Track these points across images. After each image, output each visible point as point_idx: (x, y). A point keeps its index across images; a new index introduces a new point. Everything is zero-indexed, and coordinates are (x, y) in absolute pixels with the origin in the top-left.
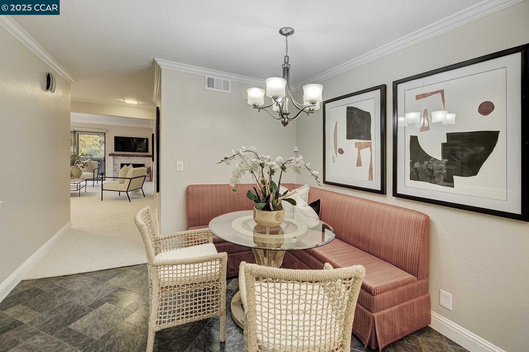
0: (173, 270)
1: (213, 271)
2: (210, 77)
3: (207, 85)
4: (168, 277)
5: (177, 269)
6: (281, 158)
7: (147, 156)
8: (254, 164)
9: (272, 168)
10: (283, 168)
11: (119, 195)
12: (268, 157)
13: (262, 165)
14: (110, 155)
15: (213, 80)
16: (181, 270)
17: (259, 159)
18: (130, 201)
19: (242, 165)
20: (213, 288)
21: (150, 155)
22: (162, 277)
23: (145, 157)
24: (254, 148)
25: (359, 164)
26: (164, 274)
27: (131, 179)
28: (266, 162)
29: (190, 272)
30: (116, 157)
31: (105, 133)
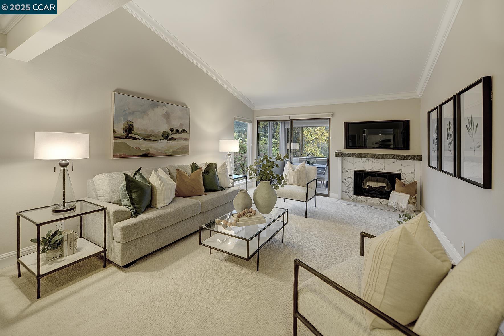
7: (408, 157)
14: (337, 155)
30: (346, 158)
31: (330, 119)
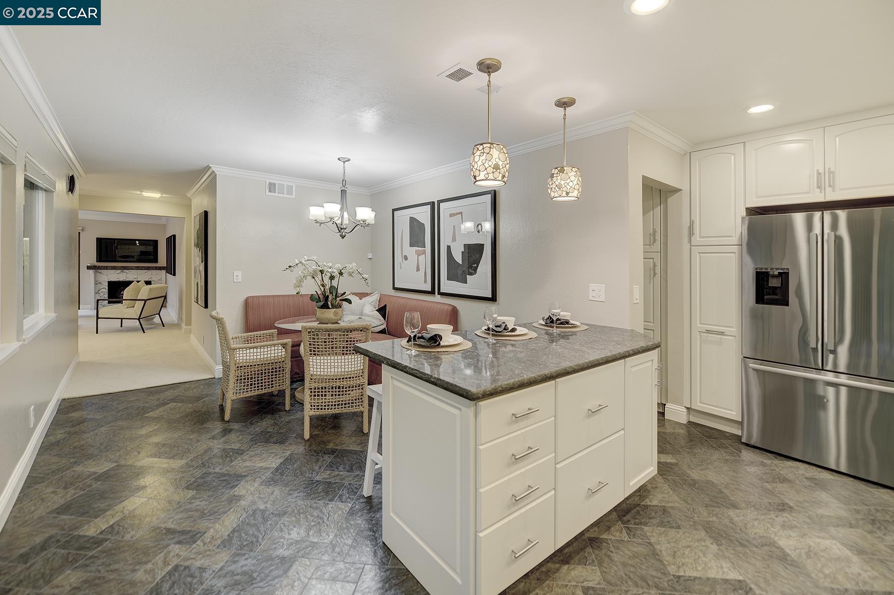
0: (246, 354)
1: (280, 354)
2: (271, 181)
3: (267, 191)
4: (243, 359)
5: (250, 353)
6: (339, 265)
7: (156, 268)
8: (314, 271)
9: (333, 274)
10: (341, 274)
11: (121, 326)
12: (330, 264)
13: (322, 272)
14: (89, 268)
15: (274, 184)
16: (253, 353)
17: (319, 266)
18: (144, 332)
19: (304, 272)
20: (280, 368)
21: (161, 267)
22: (238, 358)
23: (153, 269)
24: (315, 258)
25: (418, 269)
26: (239, 357)
27: (145, 301)
28: (326, 269)
29: (260, 355)
30: (98, 270)
31: (79, 233)
